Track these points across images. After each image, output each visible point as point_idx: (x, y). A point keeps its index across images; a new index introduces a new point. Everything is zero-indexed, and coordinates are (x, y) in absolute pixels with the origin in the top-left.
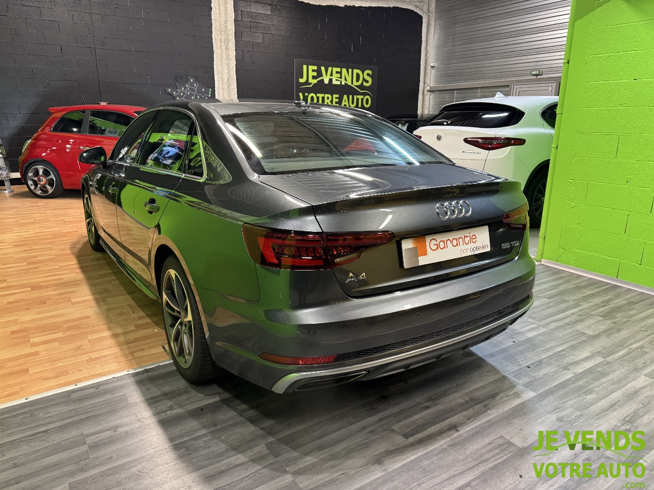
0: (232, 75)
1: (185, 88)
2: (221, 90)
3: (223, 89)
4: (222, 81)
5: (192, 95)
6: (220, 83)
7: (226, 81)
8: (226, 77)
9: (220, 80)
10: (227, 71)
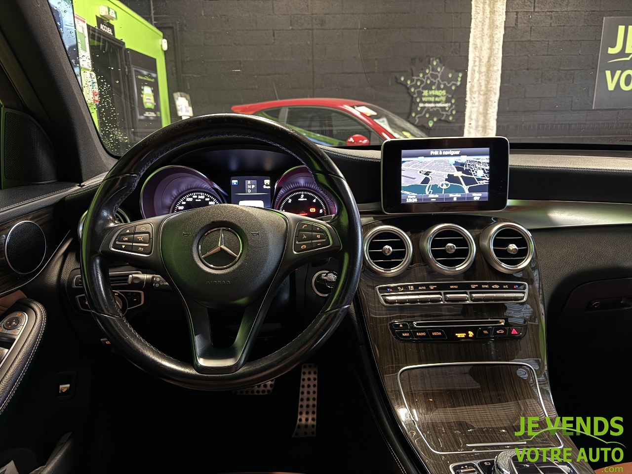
0: (496, 51)
1: (425, 74)
2: (477, 75)
3: (480, 72)
4: (480, 60)
5: (432, 83)
6: (477, 63)
7: (485, 60)
8: (485, 54)
9: (477, 59)
10: (488, 46)
